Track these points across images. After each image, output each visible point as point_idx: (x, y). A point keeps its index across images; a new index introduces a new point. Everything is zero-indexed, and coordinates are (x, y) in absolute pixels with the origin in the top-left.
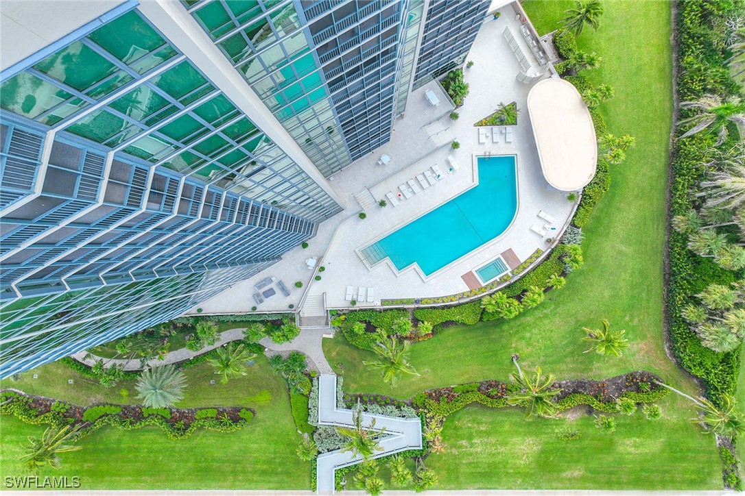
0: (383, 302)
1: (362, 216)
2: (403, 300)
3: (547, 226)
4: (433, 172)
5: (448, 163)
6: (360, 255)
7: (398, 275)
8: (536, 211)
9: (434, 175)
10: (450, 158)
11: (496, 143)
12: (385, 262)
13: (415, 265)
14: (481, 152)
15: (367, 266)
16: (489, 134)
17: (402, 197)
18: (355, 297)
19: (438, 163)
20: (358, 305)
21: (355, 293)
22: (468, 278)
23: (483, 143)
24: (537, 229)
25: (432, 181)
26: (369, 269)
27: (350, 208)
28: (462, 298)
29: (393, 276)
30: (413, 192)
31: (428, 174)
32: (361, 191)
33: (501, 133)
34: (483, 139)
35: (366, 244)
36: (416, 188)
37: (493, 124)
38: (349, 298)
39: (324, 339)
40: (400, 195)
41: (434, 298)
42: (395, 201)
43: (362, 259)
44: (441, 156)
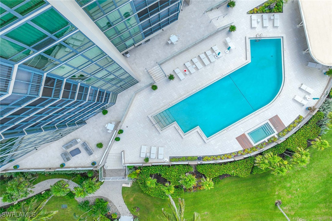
0: (172, 159)
1: (154, 88)
2: (188, 157)
3: (307, 96)
4: (213, 51)
5: (226, 44)
6: (152, 120)
7: (184, 137)
8: (298, 84)
9: (214, 54)
10: (228, 39)
11: (266, 27)
12: (173, 125)
13: (198, 129)
14: (253, 35)
15: (158, 129)
16: (259, 20)
17: (187, 72)
18: (148, 155)
19: (217, 43)
20: (150, 161)
21: (148, 151)
22: (242, 139)
23: (255, 28)
24: (299, 99)
25: (212, 59)
26: (160, 131)
27: (144, 81)
28: (237, 156)
29: (180, 138)
30: (197, 68)
31: (209, 53)
32: (153, 67)
33: (270, 19)
34: (254, 24)
35: (157, 111)
36: (199, 65)
37: (263, 12)
38: (143, 156)
39: (123, 188)
40: (185, 71)
41: (214, 156)
42: (181, 75)
43: (154, 123)
44: (219, 38)
